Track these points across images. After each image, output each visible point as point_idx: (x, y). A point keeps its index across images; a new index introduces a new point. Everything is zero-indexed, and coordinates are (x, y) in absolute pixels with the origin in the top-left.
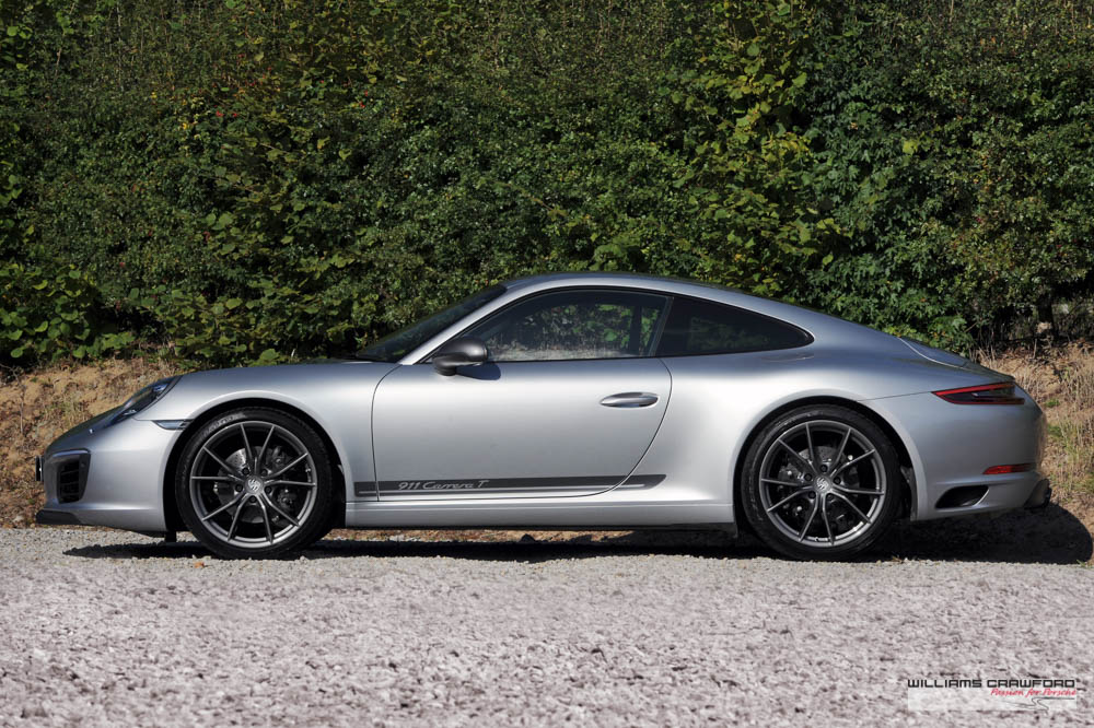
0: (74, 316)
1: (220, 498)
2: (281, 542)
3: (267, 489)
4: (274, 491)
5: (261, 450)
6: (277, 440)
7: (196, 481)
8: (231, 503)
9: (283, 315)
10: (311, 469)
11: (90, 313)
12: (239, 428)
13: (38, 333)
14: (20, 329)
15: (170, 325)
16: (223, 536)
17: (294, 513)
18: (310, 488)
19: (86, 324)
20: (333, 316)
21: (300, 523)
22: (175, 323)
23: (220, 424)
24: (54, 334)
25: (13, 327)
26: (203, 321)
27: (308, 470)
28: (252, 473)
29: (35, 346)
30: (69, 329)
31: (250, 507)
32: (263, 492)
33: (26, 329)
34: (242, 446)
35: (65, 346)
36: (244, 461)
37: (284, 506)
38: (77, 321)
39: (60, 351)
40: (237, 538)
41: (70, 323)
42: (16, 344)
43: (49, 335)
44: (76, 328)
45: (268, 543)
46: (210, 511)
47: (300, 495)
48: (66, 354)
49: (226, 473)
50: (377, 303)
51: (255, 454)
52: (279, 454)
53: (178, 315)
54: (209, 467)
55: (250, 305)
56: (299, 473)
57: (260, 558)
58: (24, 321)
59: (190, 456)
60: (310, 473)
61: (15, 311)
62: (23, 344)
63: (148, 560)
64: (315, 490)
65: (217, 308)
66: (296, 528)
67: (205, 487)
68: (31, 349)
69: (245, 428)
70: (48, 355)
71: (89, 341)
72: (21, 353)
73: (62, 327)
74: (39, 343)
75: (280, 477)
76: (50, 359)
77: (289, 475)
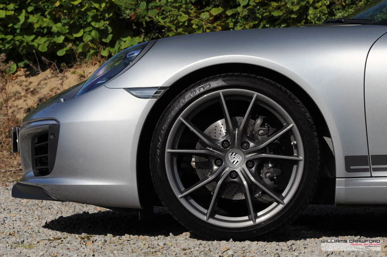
0: (101, 25)
1: (199, 172)
2: (264, 222)
3: (249, 164)
4: (257, 165)
5: (242, 121)
6: (260, 110)
7: (172, 154)
8: (210, 178)
9: (255, 19)
10: (298, 140)
11: (112, 22)
12: (218, 97)
13: (77, 39)
14: (64, 35)
15: (169, 30)
16: (201, 214)
17: (279, 189)
18: (296, 162)
19: (110, 29)
20: (293, 19)
21: (286, 201)
22: (173, 28)
23: (198, 92)
24: (87, 39)
25: (59, 34)
26: (194, 26)
27: (293, 142)
28: (233, 147)
29: (74, 48)
30: (98, 34)
31: (231, 183)
32: (244, 166)
33: (68, 36)
34: (221, 116)
35: (95, 47)
36: (224, 131)
37: (268, 181)
38: (103, 28)
39: (92, 51)
40: (217, 216)
41: (98, 29)
42: (61, 46)
43: (84, 40)
44: (103, 33)
45: (251, 223)
46: (187, 187)
47: (284, 170)
48: (96, 54)
49: (204, 146)
50: (328, 7)
51: (235, 125)
52: (262, 125)
53: (175, 22)
54: (186, 139)
55: (229, 13)
56: (284, 145)
57: (241, 239)
58: (66, 29)
59: (165, 126)
60: (296, 146)
61: (61, 22)
62: (66, 46)
63: (123, 237)
64: (301, 164)
65: (205, 16)
66: (281, 207)
67: (182, 161)
68: (71, 50)
69: (225, 96)
70: (84, 55)
71: (112, 44)
72: (65, 52)
73: (94, 33)
74: (77, 45)
75: (263, 150)
76: (85, 57)
77: (272, 148)
